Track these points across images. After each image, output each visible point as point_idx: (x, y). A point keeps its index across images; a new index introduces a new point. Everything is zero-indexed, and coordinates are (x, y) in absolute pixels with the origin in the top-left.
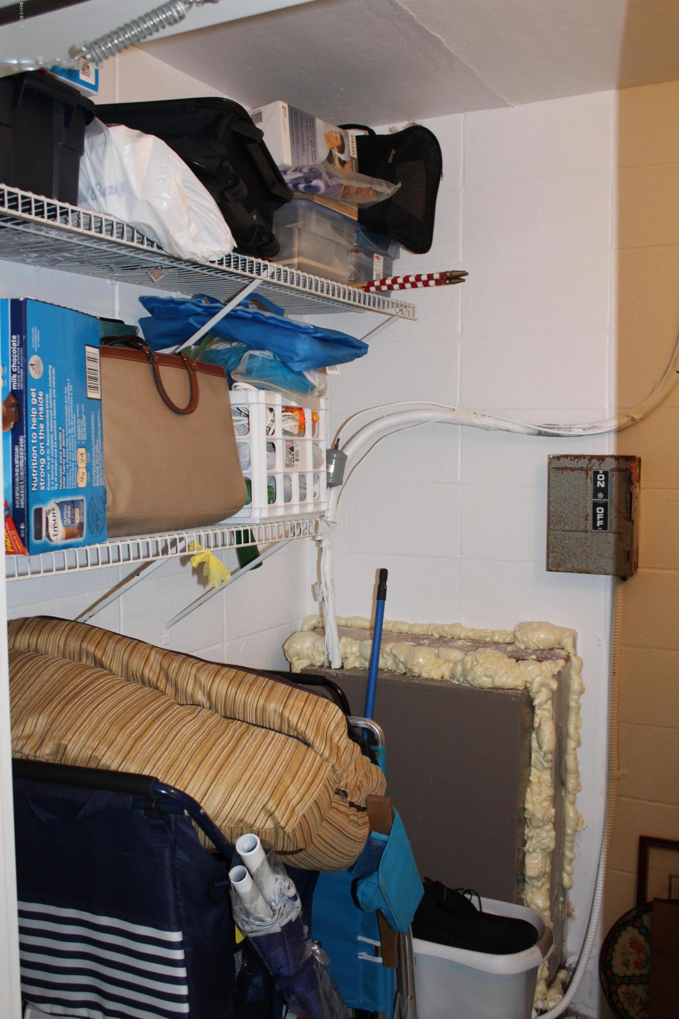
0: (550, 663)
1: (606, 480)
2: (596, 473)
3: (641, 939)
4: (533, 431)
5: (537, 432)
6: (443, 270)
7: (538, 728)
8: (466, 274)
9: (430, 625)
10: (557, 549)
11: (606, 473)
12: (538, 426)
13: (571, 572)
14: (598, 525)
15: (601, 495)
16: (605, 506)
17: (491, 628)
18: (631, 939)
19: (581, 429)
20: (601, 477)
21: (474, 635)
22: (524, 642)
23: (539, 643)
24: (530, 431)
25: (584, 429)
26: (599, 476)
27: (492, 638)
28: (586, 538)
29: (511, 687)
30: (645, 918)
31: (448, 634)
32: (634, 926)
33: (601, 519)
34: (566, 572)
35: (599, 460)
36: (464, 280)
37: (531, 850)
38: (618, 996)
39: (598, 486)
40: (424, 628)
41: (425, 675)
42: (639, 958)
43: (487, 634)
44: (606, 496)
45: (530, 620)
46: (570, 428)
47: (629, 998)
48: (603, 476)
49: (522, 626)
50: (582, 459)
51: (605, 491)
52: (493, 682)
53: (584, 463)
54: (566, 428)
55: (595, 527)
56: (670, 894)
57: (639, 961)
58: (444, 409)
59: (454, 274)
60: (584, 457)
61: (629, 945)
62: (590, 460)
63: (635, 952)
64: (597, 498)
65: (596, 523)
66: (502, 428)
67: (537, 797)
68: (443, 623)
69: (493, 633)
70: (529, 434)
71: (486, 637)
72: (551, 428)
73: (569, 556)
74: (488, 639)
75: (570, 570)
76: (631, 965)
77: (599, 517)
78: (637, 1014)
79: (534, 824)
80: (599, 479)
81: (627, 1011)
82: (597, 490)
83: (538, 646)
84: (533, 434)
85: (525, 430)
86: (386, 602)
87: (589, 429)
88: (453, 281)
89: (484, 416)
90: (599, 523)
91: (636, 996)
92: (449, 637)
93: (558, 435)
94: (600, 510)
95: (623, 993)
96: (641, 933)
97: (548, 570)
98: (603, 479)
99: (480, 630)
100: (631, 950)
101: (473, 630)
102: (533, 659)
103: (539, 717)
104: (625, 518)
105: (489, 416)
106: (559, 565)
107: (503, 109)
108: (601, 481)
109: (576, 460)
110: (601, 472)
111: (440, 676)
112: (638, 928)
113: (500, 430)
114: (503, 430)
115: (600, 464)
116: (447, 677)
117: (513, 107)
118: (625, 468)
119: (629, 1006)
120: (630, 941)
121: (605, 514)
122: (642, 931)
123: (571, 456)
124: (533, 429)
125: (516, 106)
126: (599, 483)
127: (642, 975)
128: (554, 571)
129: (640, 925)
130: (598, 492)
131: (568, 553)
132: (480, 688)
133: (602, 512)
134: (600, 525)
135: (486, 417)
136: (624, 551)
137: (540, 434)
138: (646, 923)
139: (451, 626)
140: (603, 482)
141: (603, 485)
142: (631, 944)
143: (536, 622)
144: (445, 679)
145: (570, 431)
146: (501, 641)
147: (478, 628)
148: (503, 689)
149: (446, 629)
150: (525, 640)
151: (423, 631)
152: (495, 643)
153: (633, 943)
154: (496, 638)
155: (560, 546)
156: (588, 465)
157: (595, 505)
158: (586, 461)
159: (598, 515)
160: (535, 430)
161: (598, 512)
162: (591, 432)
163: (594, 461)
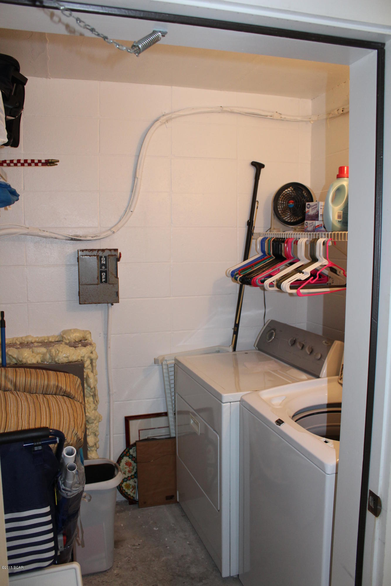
0: (90, 347)
1: (106, 260)
2: (101, 257)
3: (130, 460)
4: (68, 238)
5: (70, 239)
6: (47, 159)
7: (86, 377)
8: (58, 161)
9: (13, 338)
10: (84, 294)
11: (105, 257)
12: (71, 236)
13: (91, 304)
14: (103, 281)
15: (103, 267)
16: (106, 272)
17: (46, 335)
18: (126, 462)
19: (91, 237)
20: (103, 259)
21: (39, 340)
22: (68, 339)
23: (76, 339)
24: (67, 238)
25: (92, 237)
26: (102, 258)
27: (48, 340)
28: (97, 288)
29: (76, 360)
30: (131, 451)
31: (25, 341)
32: (126, 456)
33: (104, 278)
34: (89, 304)
35: (102, 251)
36: (57, 165)
37: (89, 434)
38: (123, 487)
39: (102, 263)
40: (10, 340)
41: (29, 362)
42: (130, 469)
43: (45, 339)
44: (106, 268)
45: (70, 328)
46: (86, 237)
47: (127, 487)
48: (104, 258)
49: (65, 332)
50: (94, 251)
51: (105, 265)
52: (69, 360)
53: (95, 253)
54: (84, 237)
55: (101, 282)
56: (139, 438)
57: (130, 470)
58: (23, 227)
59: (53, 161)
60: (95, 250)
61: (125, 465)
62: (98, 251)
63: (128, 466)
64: (102, 268)
65: (102, 280)
66: (53, 237)
67: (90, 409)
68: (21, 336)
69: (48, 337)
70: (66, 240)
71: (45, 340)
72: (77, 237)
73: (90, 296)
74: (46, 341)
75: (90, 303)
76: (127, 473)
77: (103, 278)
78: (131, 492)
79: (90, 422)
80: (102, 260)
81: (127, 493)
82: (102, 265)
83: (75, 340)
84: (68, 240)
85: (65, 238)
86: (6, 328)
87: (94, 237)
88: (51, 164)
89: (44, 231)
90: (103, 280)
91: (130, 485)
92: (26, 342)
93: (80, 240)
94: (104, 274)
95: (124, 486)
96: (130, 458)
97: (80, 304)
98: (104, 260)
99: (41, 337)
100: (126, 466)
101: (37, 337)
102: (81, 346)
103: (86, 372)
104: (115, 277)
105: (47, 231)
106: (85, 301)
107: (45, 79)
108: (104, 261)
109: (91, 252)
110: (103, 256)
111: (36, 361)
112: (128, 456)
113: (52, 238)
114: (54, 238)
115: (103, 253)
116: (40, 361)
117: (50, 79)
118: (114, 254)
119: (127, 490)
120: (125, 463)
121: (106, 276)
122: (130, 457)
123: (89, 250)
124: (69, 237)
125: (51, 79)
126: (102, 262)
127: (132, 475)
128: (83, 304)
129: (129, 454)
130: (102, 266)
131: (89, 295)
132: (62, 363)
133: (105, 275)
134: (104, 281)
135: (45, 232)
136: (115, 292)
137: (72, 239)
138: (131, 453)
139: (27, 337)
140: (105, 261)
141: (104, 263)
142: (126, 464)
143: (73, 329)
144: (39, 362)
145: (86, 238)
146: (53, 341)
147: (40, 336)
148: (73, 362)
149: (24, 339)
150: (69, 338)
151: (10, 342)
152: (50, 342)
153: (127, 464)
154: (50, 340)
155: (85, 292)
156: (97, 253)
157: (101, 272)
158: (96, 252)
159: (103, 276)
160: (70, 237)
161: (102, 275)
162: (95, 238)
163: (100, 252)
